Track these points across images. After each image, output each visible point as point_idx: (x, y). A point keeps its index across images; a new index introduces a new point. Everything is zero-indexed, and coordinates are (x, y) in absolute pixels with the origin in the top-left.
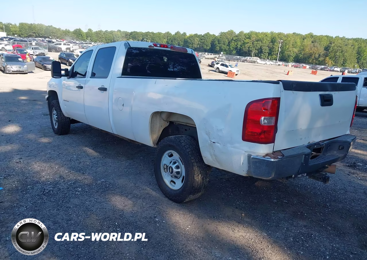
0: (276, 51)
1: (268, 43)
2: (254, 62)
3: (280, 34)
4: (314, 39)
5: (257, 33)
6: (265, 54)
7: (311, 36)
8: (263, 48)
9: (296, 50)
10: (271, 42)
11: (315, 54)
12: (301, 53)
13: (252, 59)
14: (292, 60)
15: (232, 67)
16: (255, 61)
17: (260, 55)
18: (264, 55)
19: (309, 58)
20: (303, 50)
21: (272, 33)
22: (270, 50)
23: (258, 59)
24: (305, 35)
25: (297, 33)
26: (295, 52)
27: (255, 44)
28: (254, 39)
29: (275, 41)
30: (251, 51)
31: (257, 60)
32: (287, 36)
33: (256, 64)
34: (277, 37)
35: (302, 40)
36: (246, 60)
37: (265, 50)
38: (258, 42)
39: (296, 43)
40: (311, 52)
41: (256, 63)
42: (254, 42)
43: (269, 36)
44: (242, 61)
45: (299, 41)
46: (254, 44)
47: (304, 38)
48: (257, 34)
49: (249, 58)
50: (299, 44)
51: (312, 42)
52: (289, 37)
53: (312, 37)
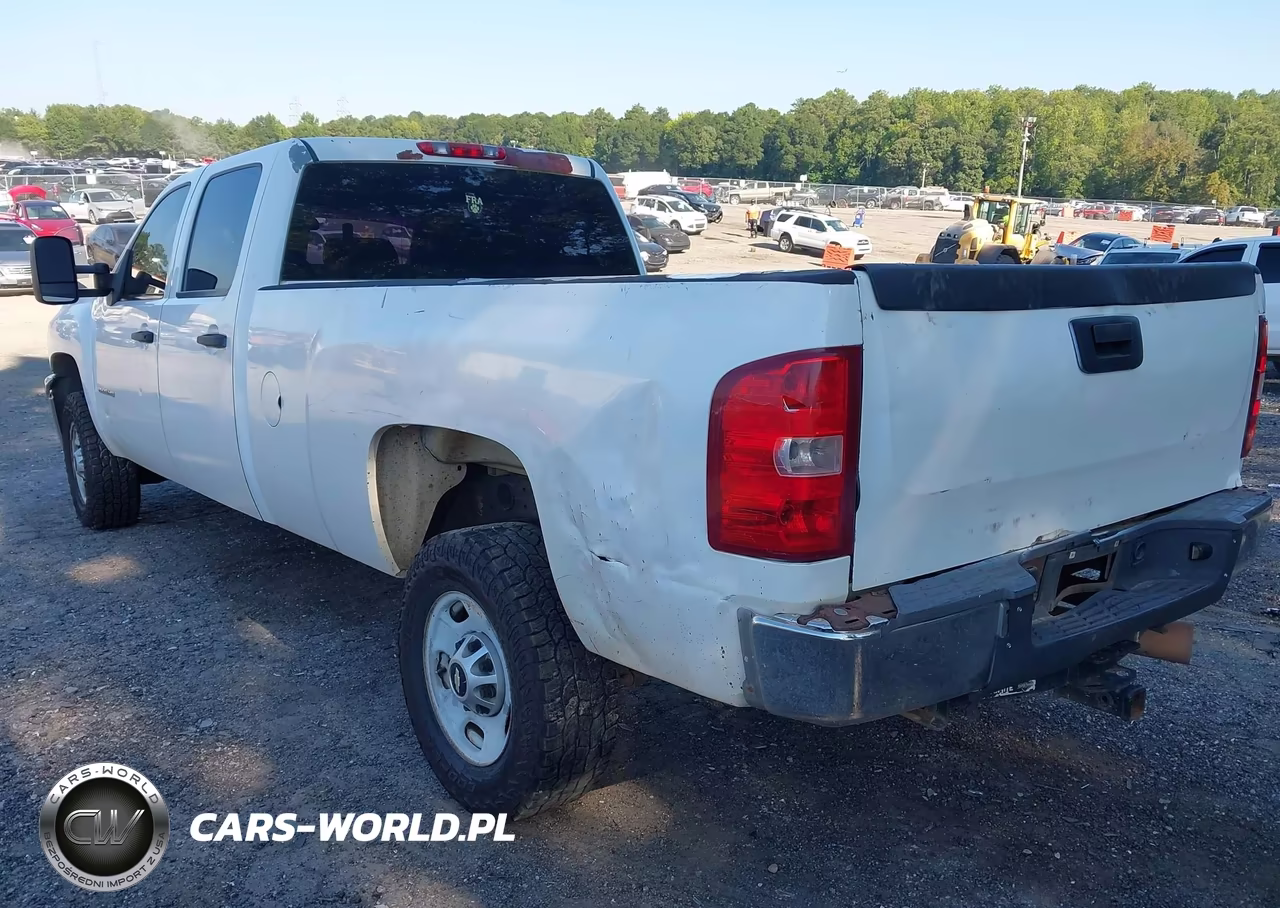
0: (1012, 160)
1: (979, 131)
2: (930, 205)
3: (1025, 95)
4: (1159, 106)
5: (936, 94)
6: (973, 172)
7: (1146, 94)
8: (964, 149)
9: (1089, 152)
10: (992, 127)
11: (1165, 163)
12: (1110, 163)
13: (918, 195)
14: (1078, 191)
15: (838, 229)
16: (932, 202)
17: (954, 177)
18: (969, 175)
19: (1142, 181)
20: (1118, 149)
21: (994, 92)
22: (990, 157)
23: (943, 194)
24: (1124, 92)
25: (1090, 85)
26: (1088, 161)
27: (932, 138)
28: (927, 118)
29: (1007, 123)
30: (918, 165)
31: (941, 197)
32: (1055, 100)
33: (937, 213)
34: (1013, 107)
35: (1111, 112)
36: (897, 200)
37: (972, 159)
38: (944, 129)
39: (1088, 123)
40: (1149, 154)
41: (937, 208)
42: (928, 128)
43: (982, 104)
44: (880, 203)
45: (1097, 115)
46: (927, 138)
47: (1117, 104)
48: (936, 99)
49: (907, 190)
50: (1101, 127)
51: (1153, 119)
52: (1062, 104)
53: (1152, 99)
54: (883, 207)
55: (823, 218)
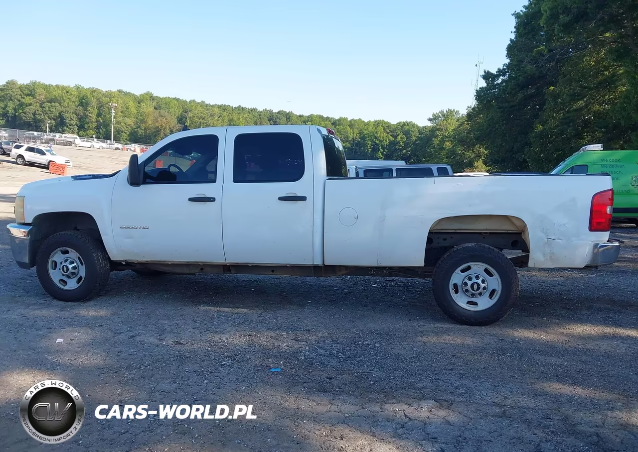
0: (92, 122)
1: (73, 107)
2: (70, 143)
3: (94, 91)
4: (160, 104)
5: (47, 85)
6: (72, 127)
7: (151, 97)
8: (66, 115)
9: (130, 121)
10: (79, 105)
11: (164, 129)
12: (139, 127)
13: (63, 138)
14: (126, 139)
15: (53, 154)
16: (71, 142)
18: (70, 129)
19: (155, 136)
20: (143, 121)
21: (78, 88)
22: (80, 119)
23: (76, 138)
24: (141, 95)
25: (124, 90)
26: (129, 125)
27: (47, 108)
28: (43, 97)
29: (87, 104)
30: (42, 121)
31: (75, 139)
32: (109, 95)
33: (73, 147)
34: (89, 97)
35: (137, 104)
37: (70, 120)
38: (53, 104)
39: (127, 108)
40: (157, 125)
41: (73, 145)
42: (44, 103)
43: (73, 93)
44: (44, 141)
45: (132, 105)
46: (44, 107)
47: (139, 100)
48: (46, 88)
49: (58, 135)
50: (133, 110)
51: (155, 108)
52: (114, 97)
53: (153, 99)
54: (45, 143)
55: (43, 149)
